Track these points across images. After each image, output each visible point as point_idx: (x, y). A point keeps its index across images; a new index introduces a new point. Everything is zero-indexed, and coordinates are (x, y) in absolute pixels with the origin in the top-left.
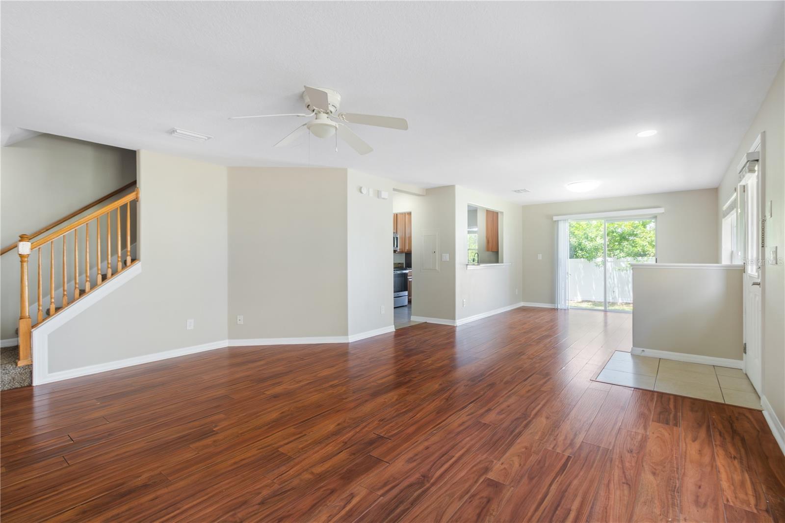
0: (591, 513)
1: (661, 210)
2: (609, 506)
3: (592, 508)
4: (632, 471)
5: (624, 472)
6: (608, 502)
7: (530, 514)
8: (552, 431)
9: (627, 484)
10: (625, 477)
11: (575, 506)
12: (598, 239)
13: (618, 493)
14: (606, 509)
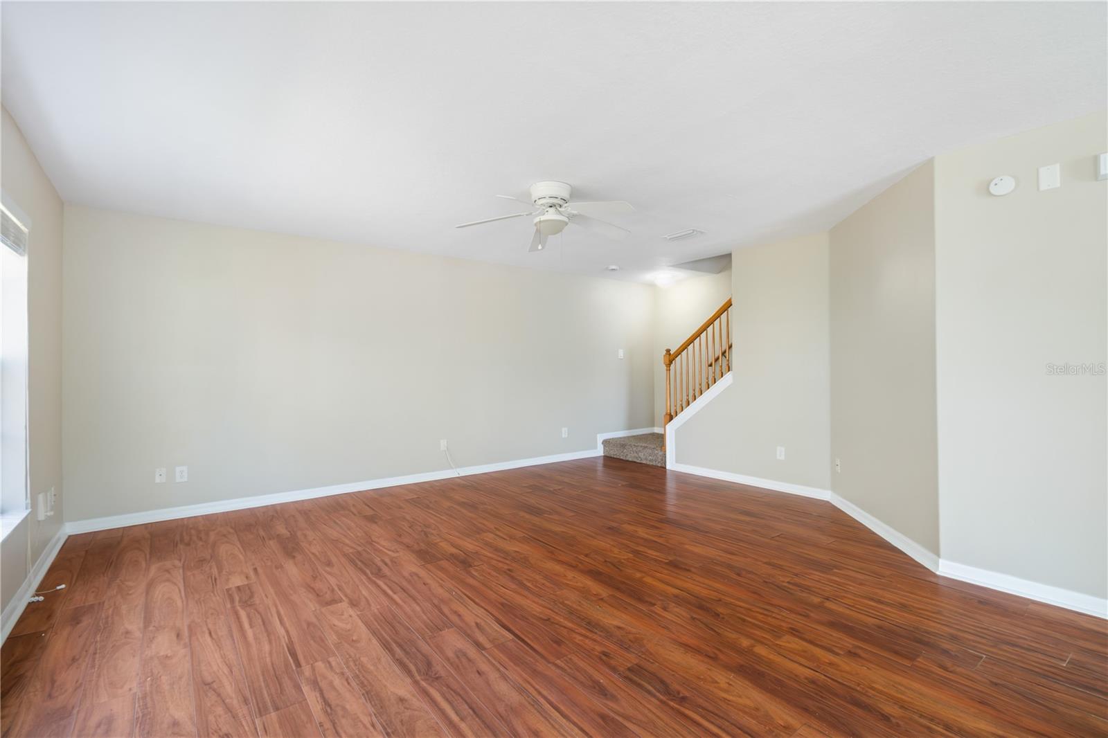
0: (232, 636)
2: (218, 651)
3: (233, 640)
4: (209, 705)
5: (219, 695)
6: (221, 654)
7: (280, 607)
8: (362, 683)
9: (209, 684)
10: (214, 690)
11: (250, 633)
13: (215, 668)
14: (220, 648)
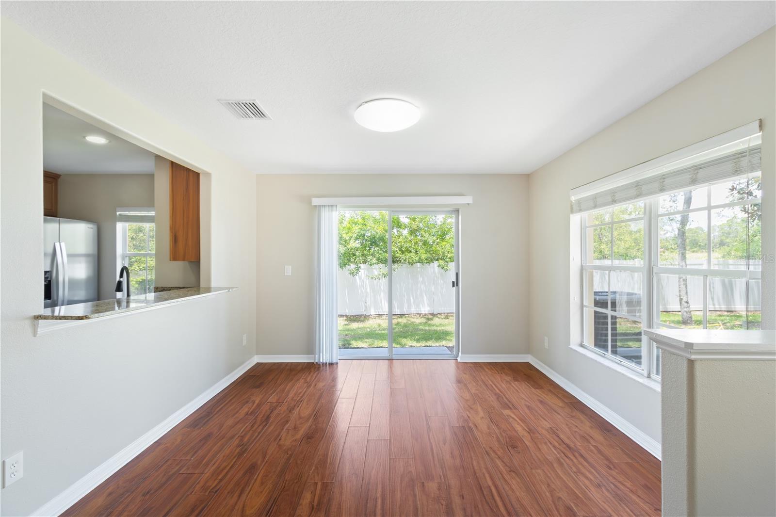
1: (468, 200)
12: (352, 241)
